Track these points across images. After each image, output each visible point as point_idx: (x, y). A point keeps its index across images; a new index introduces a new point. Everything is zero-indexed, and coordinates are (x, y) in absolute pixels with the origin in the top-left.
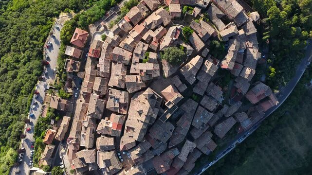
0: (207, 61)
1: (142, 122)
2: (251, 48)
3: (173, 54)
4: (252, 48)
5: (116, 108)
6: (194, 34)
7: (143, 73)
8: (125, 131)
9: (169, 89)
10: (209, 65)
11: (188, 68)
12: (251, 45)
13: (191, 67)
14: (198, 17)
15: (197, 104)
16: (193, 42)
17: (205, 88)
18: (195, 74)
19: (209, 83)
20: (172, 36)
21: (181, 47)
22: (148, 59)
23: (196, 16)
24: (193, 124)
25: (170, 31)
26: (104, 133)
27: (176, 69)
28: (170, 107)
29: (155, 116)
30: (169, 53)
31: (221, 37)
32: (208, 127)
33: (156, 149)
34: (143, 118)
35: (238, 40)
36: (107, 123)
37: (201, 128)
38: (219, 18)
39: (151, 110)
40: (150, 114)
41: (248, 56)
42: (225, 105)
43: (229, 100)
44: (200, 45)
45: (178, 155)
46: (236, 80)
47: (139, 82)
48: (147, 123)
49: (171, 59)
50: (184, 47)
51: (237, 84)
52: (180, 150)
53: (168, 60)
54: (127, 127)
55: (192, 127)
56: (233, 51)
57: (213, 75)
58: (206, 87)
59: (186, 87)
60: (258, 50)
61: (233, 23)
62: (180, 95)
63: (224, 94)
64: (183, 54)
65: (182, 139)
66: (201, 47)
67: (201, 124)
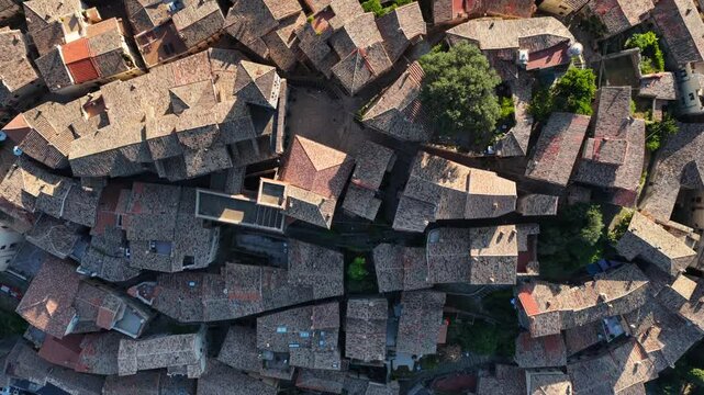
0: (513, 228)
1: (144, 132)
2: (642, 351)
3: (465, 80)
4: (644, 355)
5: (143, 17)
6: (580, 122)
7: (324, 24)
8: (84, 100)
9: (326, 158)
10: (504, 245)
11: (445, 177)
12: (653, 344)
13: (457, 185)
14: (644, 104)
15: (340, 292)
16: (552, 138)
17: (411, 282)
18: (438, 216)
19: (437, 287)
20: (524, 42)
21: (506, 103)
22: (388, 9)
23: (644, 91)
24: (259, 320)
25: (543, 26)
26: (33, 33)
27: (416, 133)
28: (263, 200)
29: (195, 166)
30: (459, 65)
31: (623, 227)
32: (288, 377)
33: (97, 250)
34: (160, 128)
35: (648, 291)
36: (74, 20)
37: (269, 356)
38: (683, 179)
39: (209, 138)
40: (188, 142)
41: (606, 359)
42: (395, 384)
43: (420, 387)
44: (556, 167)
45: (126, 337)
46: (499, 368)
47: (284, 34)
48: (150, 154)
49: (443, 83)
50: (512, 115)
51: (493, 381)
52: (146, 333)
53: (429, 78)
54: (101, 98)
55: (248, 323)
56: (601, 299)
57: (474, 282)
58: (417, 285)
59: (372, 216)
60: (647, 379)
61: (696, 237)
62: (328, 211)
63: (430, 358)
64: (489, 116)
65: (187, 316)
66: (550, 178)
67: (278, 349)
